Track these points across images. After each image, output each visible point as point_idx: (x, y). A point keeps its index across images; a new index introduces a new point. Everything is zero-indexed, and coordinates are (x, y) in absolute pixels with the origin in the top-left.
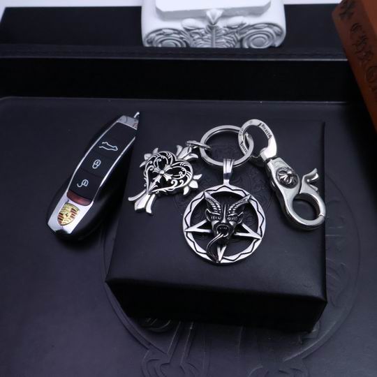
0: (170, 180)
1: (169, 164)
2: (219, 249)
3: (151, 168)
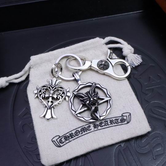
0: (57, 97)
1: (51, 90)
2: (96, 114)
3: (43, 96)
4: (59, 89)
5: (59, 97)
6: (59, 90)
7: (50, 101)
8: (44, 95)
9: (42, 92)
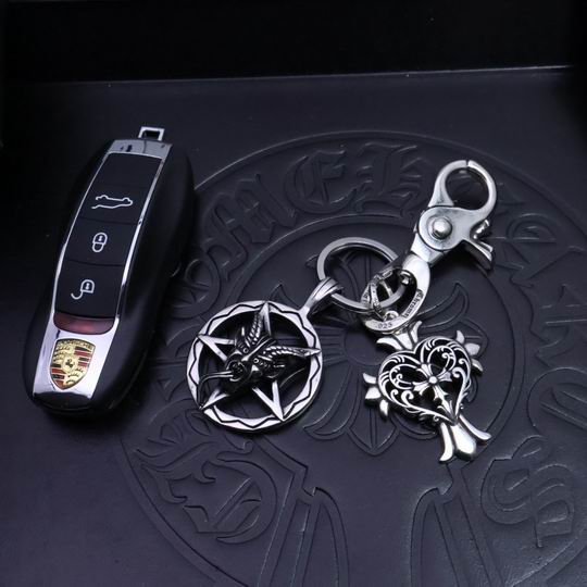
0: (452, 377)
3: (408, 396)
4: (438, 349)
5: (458, 373)
6: (441, 352)
7: (442, 398)
8: (410, 392)
9: (397, 385)
